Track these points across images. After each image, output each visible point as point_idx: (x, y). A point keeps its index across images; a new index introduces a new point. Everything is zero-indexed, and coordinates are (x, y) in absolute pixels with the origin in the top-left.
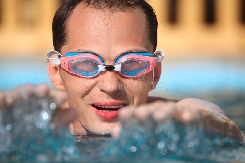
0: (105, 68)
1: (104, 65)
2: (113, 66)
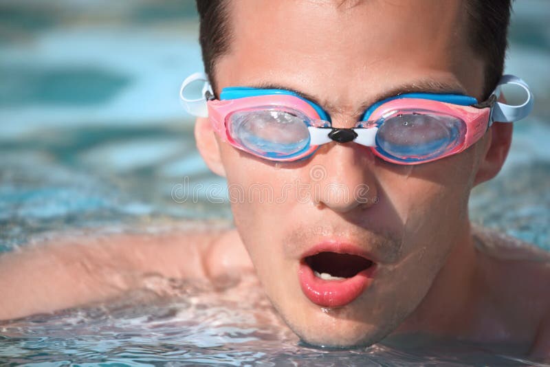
1: (327, 127)
2: (353, 131)
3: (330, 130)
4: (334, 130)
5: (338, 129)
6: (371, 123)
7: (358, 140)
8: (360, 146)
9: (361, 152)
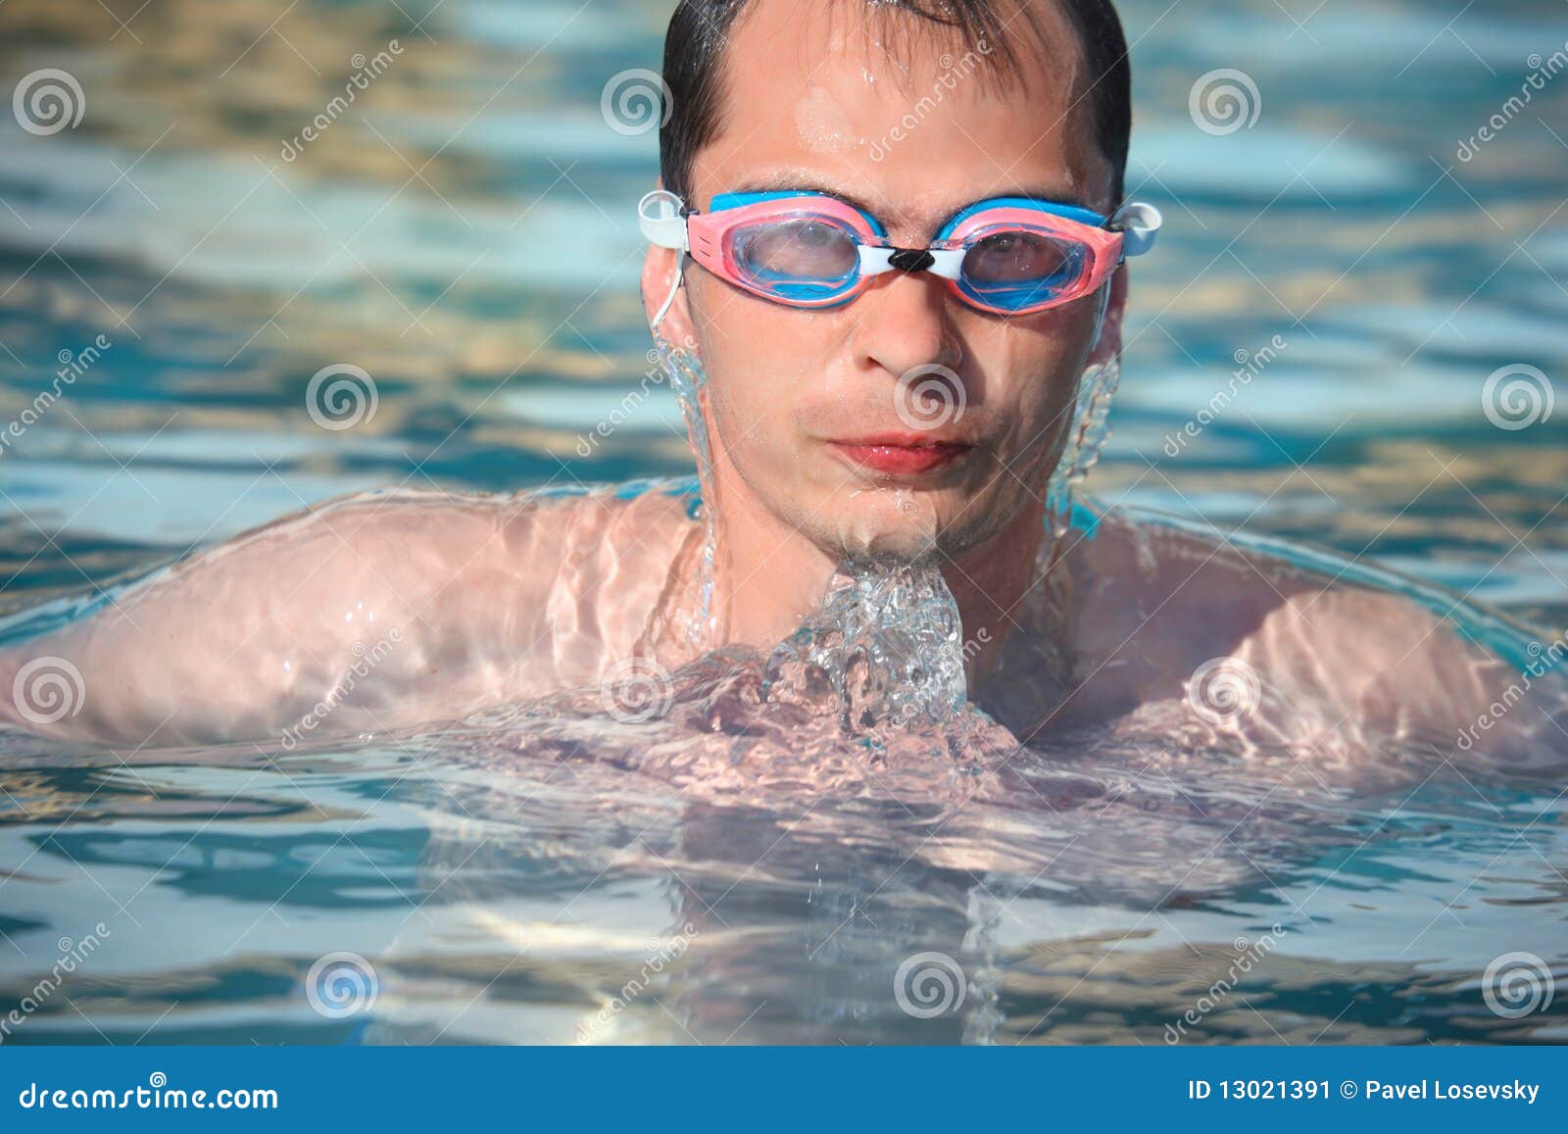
0: (890, 260)
1: (887, 247)
2: (928, 255)
3: (892, 252)
4: (898, 251)
5: (904, 250)
6: (955, 243)
7: (935, 269)
8: (936, 278)
9: (938, 289)
